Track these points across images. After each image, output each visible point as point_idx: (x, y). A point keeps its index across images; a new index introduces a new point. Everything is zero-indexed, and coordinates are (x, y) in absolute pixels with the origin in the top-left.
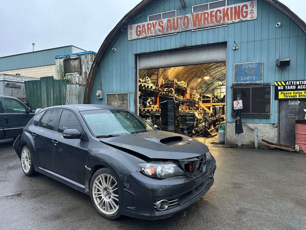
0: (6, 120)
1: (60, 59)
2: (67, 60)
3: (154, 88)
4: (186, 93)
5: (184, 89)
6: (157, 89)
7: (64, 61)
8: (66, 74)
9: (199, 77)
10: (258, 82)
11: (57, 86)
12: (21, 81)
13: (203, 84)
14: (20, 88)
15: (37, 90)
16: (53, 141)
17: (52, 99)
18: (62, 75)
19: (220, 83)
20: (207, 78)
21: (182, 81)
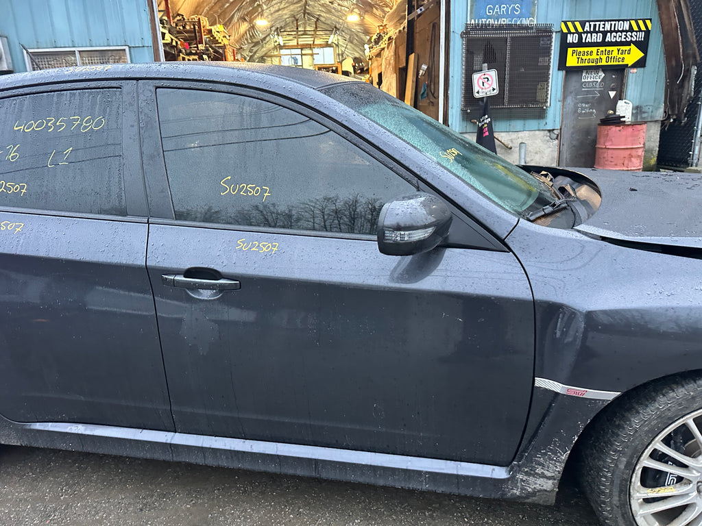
5: (221, 51)
9: (244, 19)
10: (526, 22)
13: (247, 39)
16: (181, 278)
19: (281, 40)
20: (262, 23)
21: (218, 25)
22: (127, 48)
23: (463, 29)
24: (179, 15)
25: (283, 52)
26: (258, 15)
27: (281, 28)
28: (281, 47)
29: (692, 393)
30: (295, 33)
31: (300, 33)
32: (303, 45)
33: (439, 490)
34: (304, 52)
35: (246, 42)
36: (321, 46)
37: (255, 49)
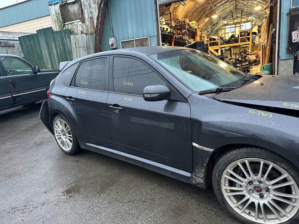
0: (12, 84)
1: (54, 5)
2: (63, 5)
3: (169, 30)
4: (196, 36)
5: (194, 31)
6: (172, 32)
7: (60, 7)
8: (65, 24)
9: (207, 16)
11: (58, 39)
12: (13, 39)
13: (209, 24)
14: (14, 47)
15: (36, 47)
16: (112, 106)
17: (55, 55)
18: (61, 25)
19: (225, 22)
20: (215, 17)
21: (193, 21)
22: (149, 37)
23: (288, 11)
24: (178, 20)
25: (226, 27)
26: (213, 14)
27: (225, 17)
28: (225, 25)
29: (237, 153)
30: (232, 18)
31: (234, 18)
32: (236, 22)
33: (173, 178)
34: (236, 26)
35: (208, 25)
36: (245, 22)
37: (213, 27)
